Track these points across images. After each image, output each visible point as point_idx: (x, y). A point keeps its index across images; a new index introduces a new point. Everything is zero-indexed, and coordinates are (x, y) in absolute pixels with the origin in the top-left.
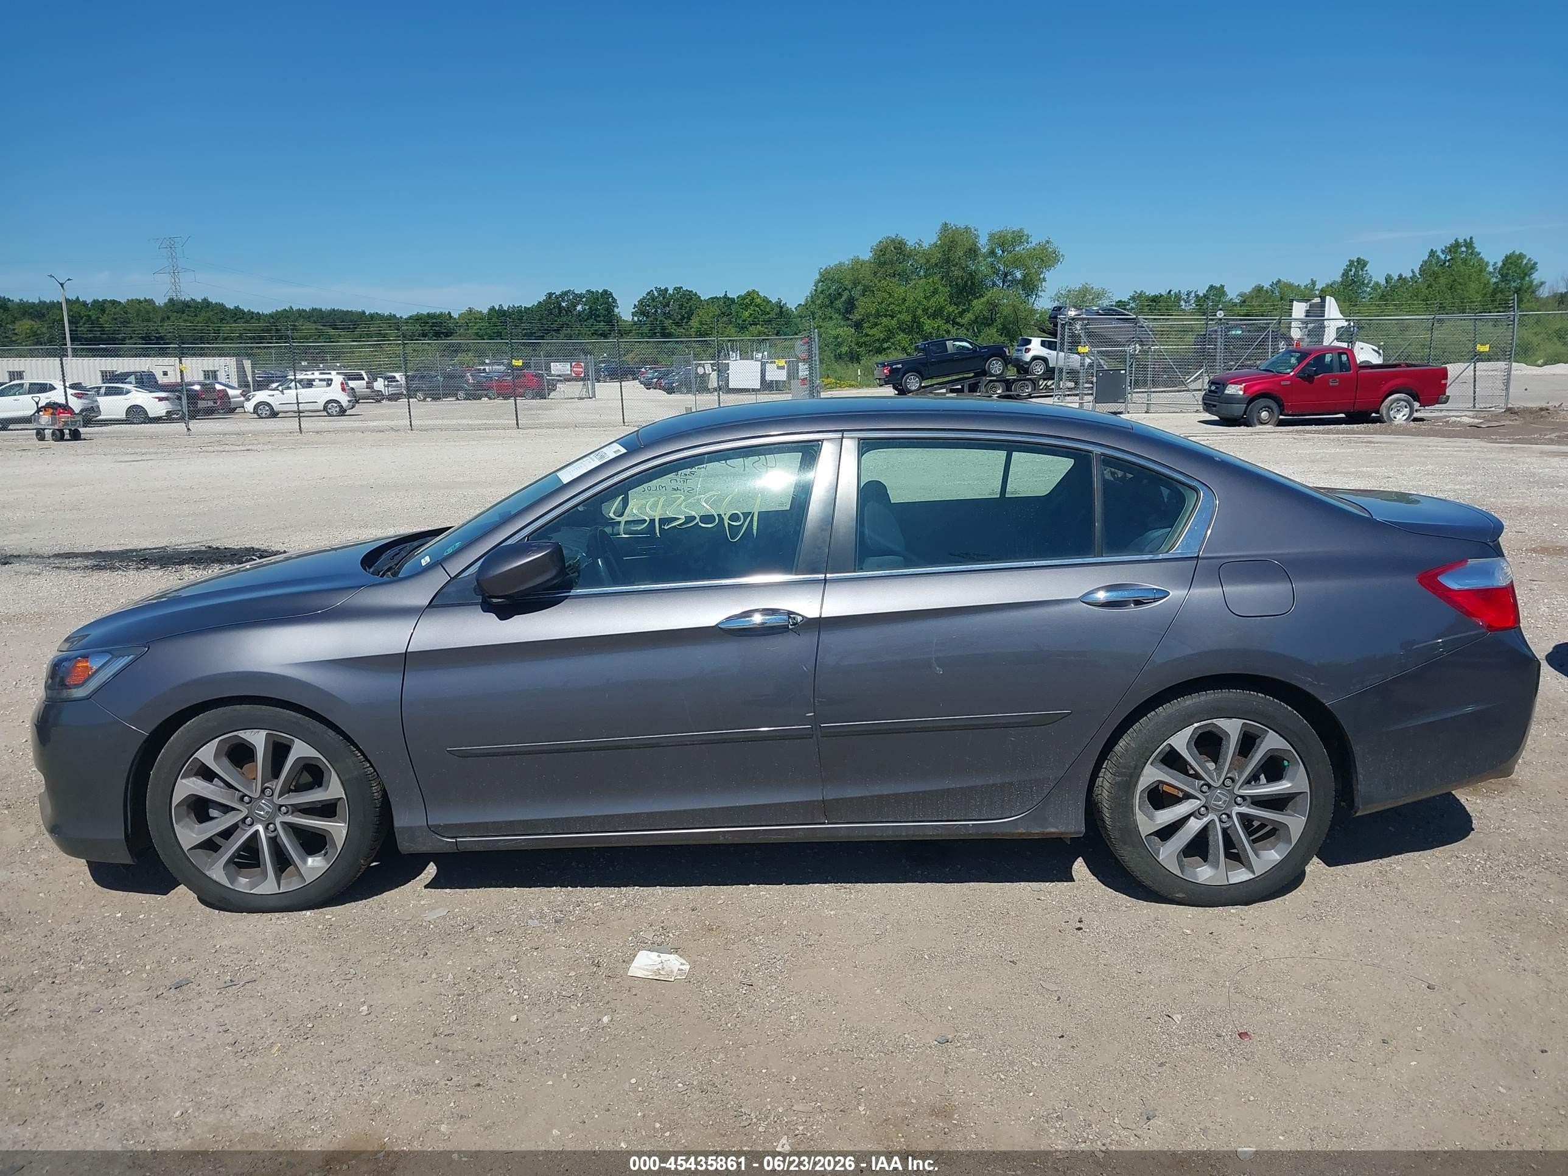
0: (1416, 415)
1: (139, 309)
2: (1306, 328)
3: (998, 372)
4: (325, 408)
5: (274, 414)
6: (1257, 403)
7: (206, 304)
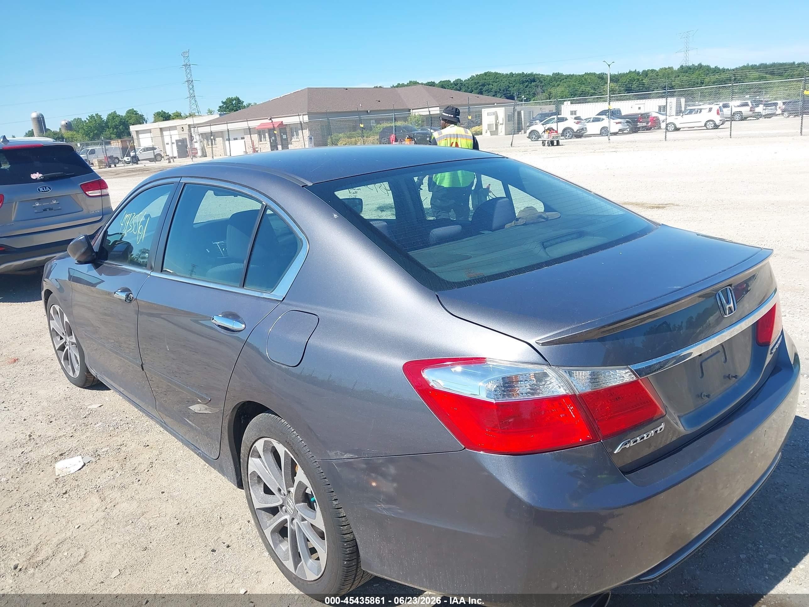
1: (664, 73)
4: (705, 125)
5: (677, 129)
7: (700, 66)
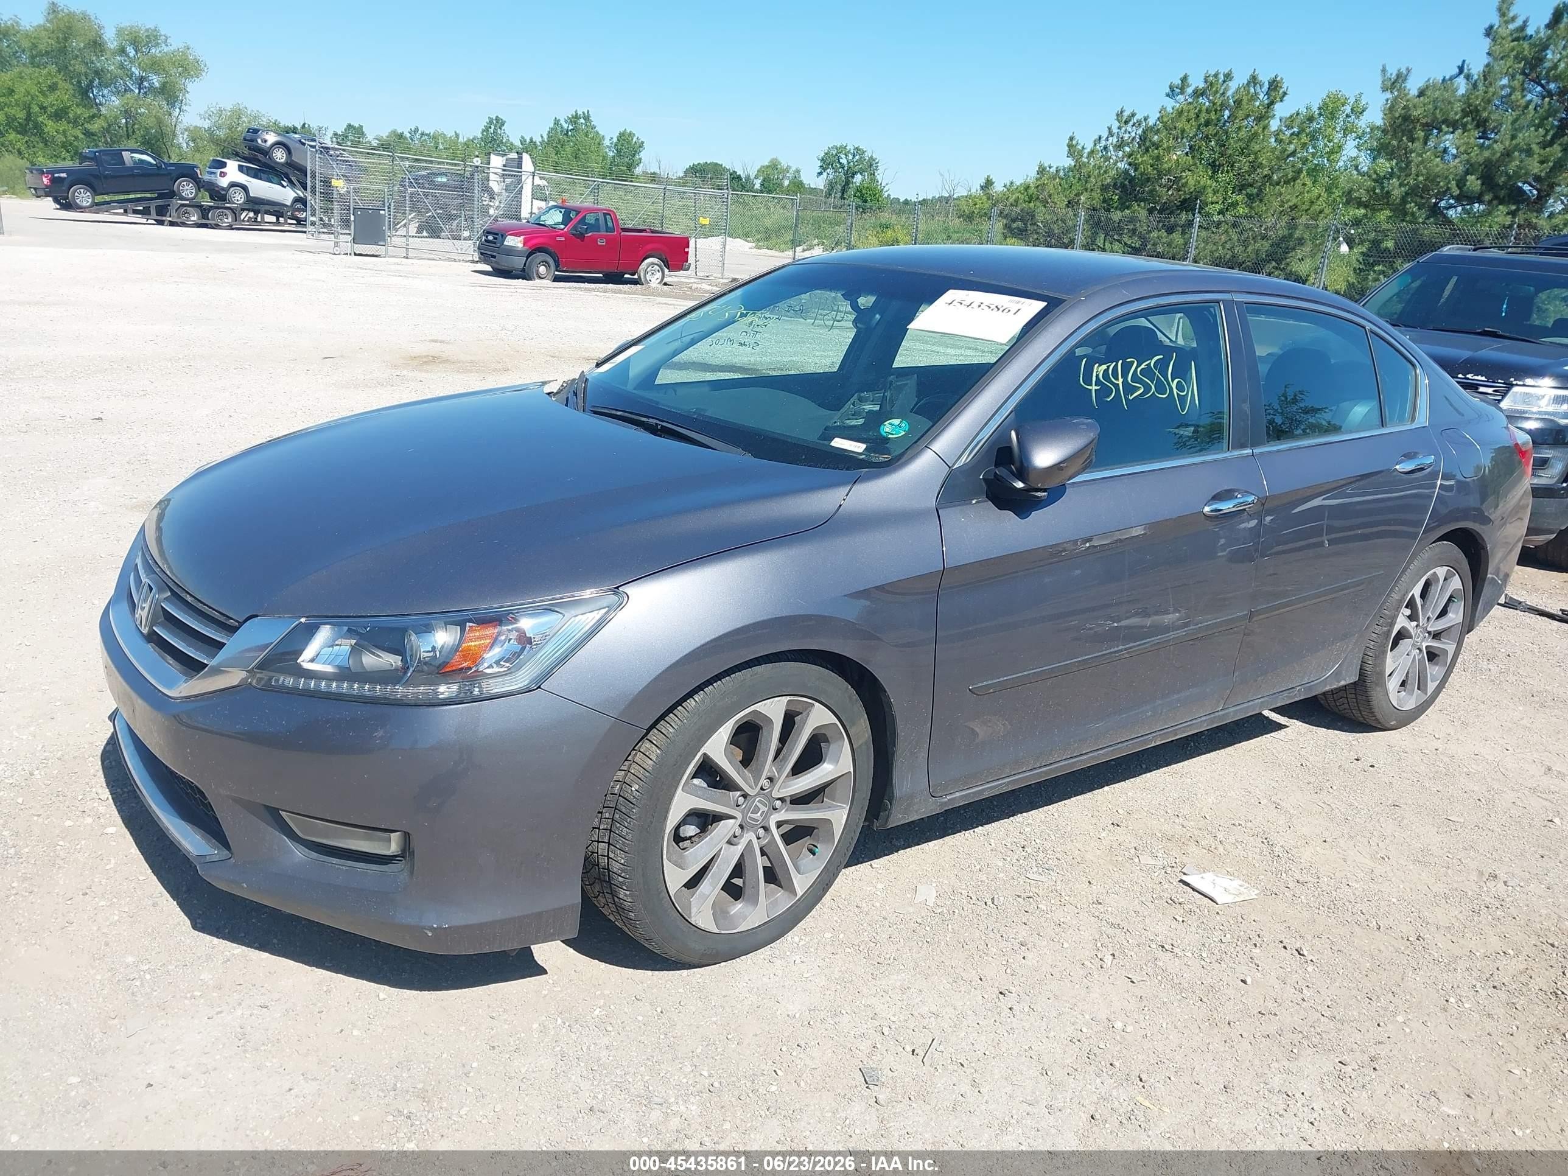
0: (666, 280)
2: (504, 182)
3: (190, 196)
6: (536, 257)
